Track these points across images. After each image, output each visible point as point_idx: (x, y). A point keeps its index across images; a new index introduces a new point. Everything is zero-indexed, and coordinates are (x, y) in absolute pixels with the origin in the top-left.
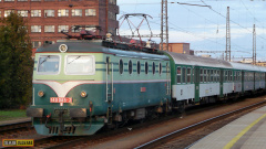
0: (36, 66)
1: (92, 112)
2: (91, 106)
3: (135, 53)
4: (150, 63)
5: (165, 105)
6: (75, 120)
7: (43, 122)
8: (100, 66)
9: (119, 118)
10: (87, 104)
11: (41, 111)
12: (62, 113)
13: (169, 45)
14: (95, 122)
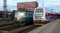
1: (23, 22)
8: (25, 14)
9: (29, 23)
12: (18, 22)
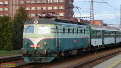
0: (24, 30)
1: (49, 52)
2: (49, 49)
3: (71, 24)
4: (79, 29)
5: (87, 48)
6: (41, 55)
7: (27, 56)
8: (53, 30)
9: (63, 54)
10: (47, 48)
11: (26, 51)
12: (36, 52)
13: (94, 21)
14: (51, 56)
